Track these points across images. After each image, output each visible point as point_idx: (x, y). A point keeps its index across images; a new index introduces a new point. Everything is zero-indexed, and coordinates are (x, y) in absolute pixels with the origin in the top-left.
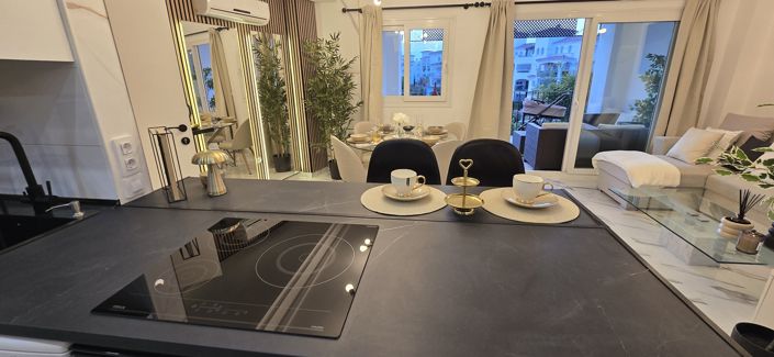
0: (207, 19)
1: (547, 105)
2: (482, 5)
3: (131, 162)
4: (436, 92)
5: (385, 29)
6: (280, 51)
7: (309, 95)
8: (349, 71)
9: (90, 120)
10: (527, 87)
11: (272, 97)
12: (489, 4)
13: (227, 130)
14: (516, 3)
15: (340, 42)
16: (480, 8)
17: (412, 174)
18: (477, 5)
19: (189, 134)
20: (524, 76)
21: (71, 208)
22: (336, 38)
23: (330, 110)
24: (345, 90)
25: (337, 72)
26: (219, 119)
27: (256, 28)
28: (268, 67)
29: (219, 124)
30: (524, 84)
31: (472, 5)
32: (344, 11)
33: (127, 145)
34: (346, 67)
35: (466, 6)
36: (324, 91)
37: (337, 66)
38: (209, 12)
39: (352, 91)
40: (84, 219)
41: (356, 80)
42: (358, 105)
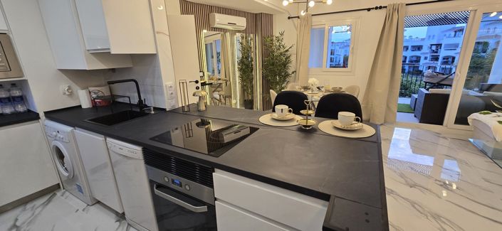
0: (216, 29)
1: (445, 76)
2: (381, 8)
3: (172, 94)
4: (345, 65)
5: (313, 27)
6: (252, 43)
7: (264, 67)
8: (288, 53)
9: (160, 77)
10: (453, 61)
11: (246, 67)
12: (386, 7)
13: (224, 85)
14: (407, 5)
15: (284, 37)
16: (379, 10)
17: (285, 107)
18: (376, 8)
19: (199, 85)
20: (451, 53)
21: (150, 110)
22: (282, 34)
23: (275, 76)
24: (285, 65)
25: (281, 54)
26: (220, 79)
27: (239, 31)
28: (246, 51)
29: (219, 82)
30: (450, 60)
31: (373, 8)
32: (289, 18)
33: (171, 87)
34: (287, 51)
35: (369, 10)
36: (273, 64)
37: (282, 50)
38: (216, 26)
39: (289, 65)
40: (154, 114)
41: (293, 58)
42: (293, 73)
